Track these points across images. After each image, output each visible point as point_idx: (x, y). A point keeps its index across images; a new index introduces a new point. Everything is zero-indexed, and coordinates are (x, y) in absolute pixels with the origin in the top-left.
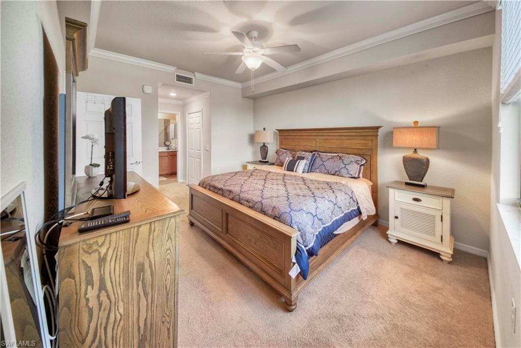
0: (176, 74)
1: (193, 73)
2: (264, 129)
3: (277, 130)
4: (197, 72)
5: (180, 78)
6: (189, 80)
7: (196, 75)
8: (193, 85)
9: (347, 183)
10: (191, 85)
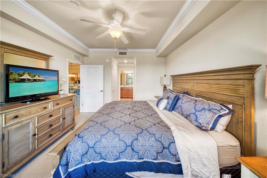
0: (119, 51)
1: (126, 49)
2: (165, 76)
3: (171, 76)
4: (128, 48)
5: (121, 53)
6: (125, 53)
7: (128, 50)
8: (127, 55)
9: (174, 130)
10: (126, 55)
